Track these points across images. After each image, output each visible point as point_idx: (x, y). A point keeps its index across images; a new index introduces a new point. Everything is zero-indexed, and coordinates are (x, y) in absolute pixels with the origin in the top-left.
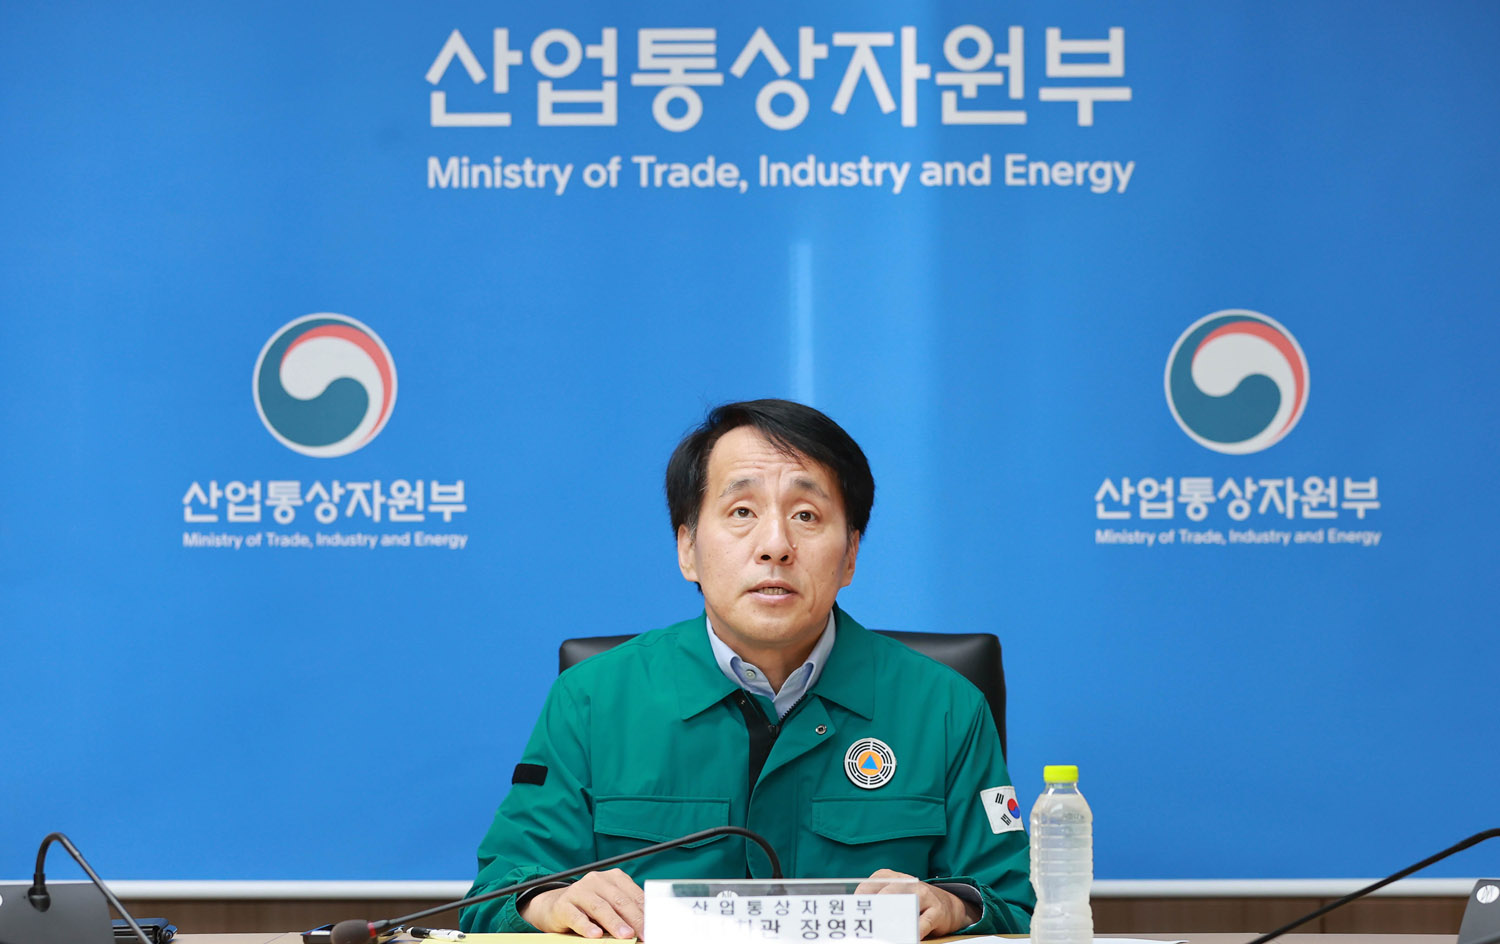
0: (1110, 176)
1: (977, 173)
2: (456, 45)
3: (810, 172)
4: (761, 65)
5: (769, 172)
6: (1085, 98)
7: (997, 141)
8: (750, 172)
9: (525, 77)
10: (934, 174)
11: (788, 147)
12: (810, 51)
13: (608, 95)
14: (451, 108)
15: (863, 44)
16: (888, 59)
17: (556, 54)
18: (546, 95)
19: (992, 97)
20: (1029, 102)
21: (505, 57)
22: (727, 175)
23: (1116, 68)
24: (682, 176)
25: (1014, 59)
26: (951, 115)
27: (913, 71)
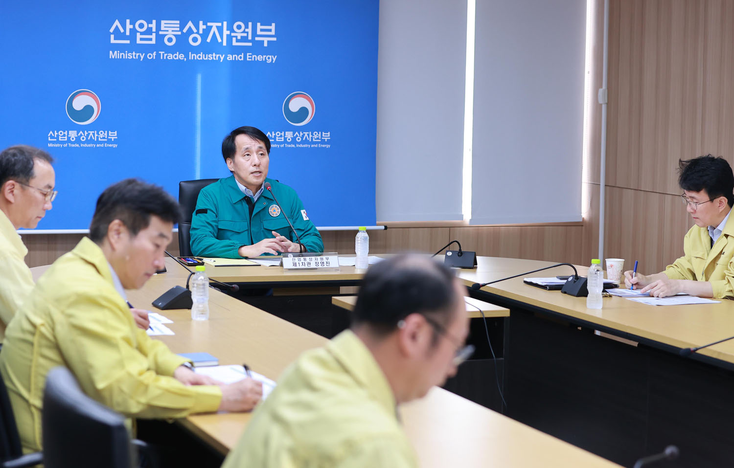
0: (271, 59)
1: (240, 57)
2: (117, 23)
3: (201, 56)
4: (190, 30)
5: (191, 56)
6: (266, 40)
7: (245, 50)
8: (187, 56)
9: (133, 31)
10: (230, 57)
11: (196, 50)
12: (202, 27)
13: (153, 36)
14: (115, 39)
15: (214, 25)
16: (220, 29)
17: (141, 26)
18: (139, 36)
19: (244, 39)
20: (253, 41)
21: (129, 26)
22: (181, 57)
23: (273, 33)
24: (171, 57)
25: (250, 30)
26: (235, 43)
27: (226, 32)
